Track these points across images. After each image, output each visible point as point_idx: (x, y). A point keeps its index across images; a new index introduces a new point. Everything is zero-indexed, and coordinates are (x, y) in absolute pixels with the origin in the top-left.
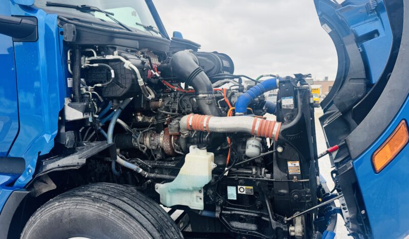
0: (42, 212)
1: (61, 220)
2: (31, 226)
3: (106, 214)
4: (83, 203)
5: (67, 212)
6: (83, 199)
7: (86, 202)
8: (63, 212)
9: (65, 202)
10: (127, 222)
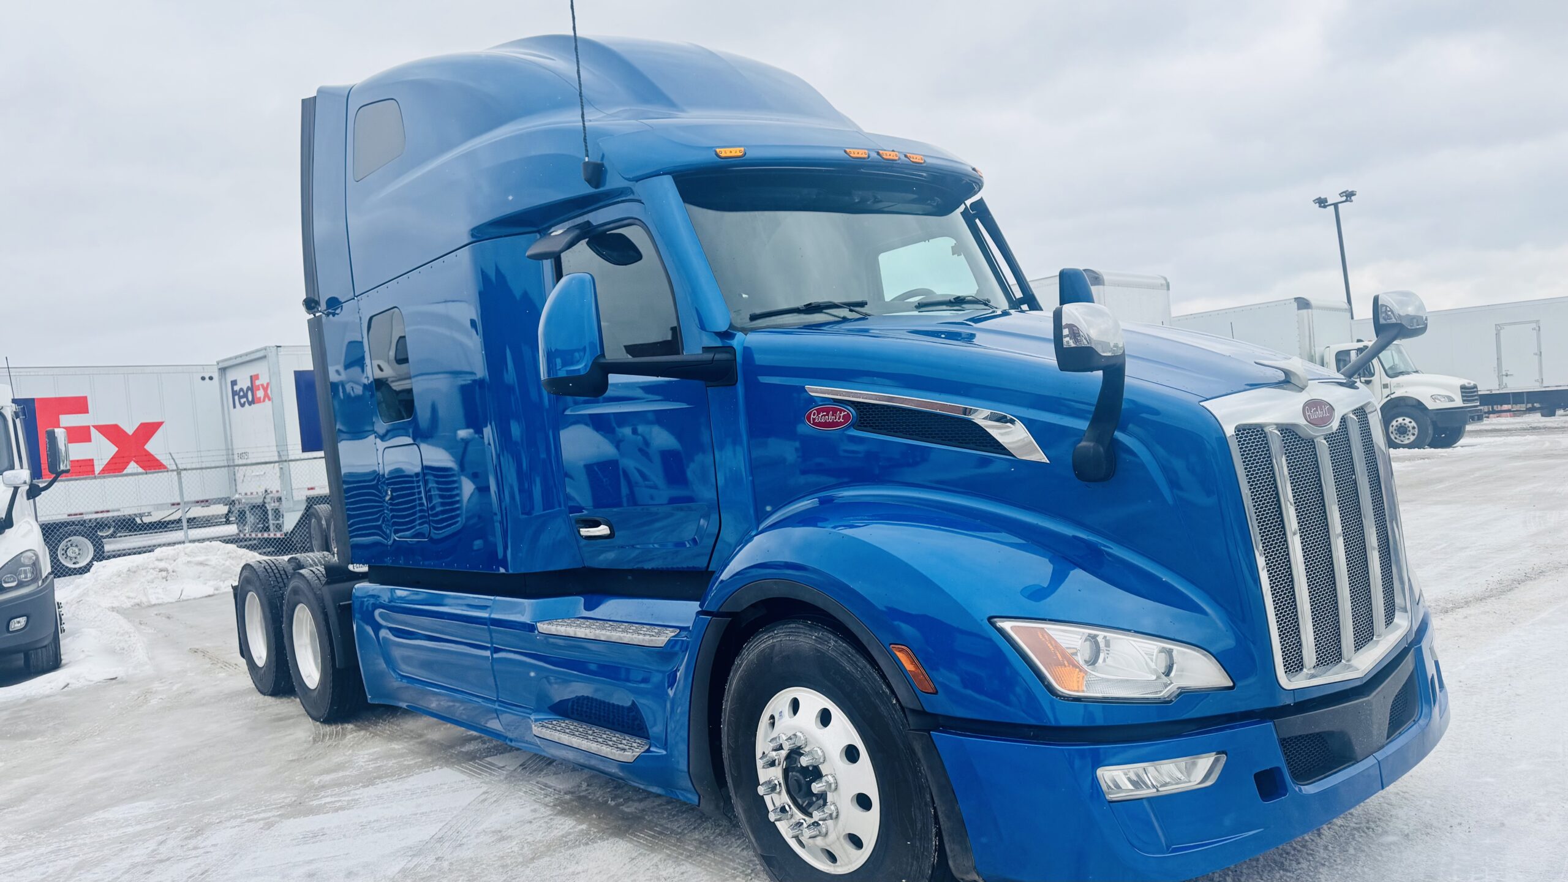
0: (749, 648)
1: (772, 658)
2: (736, 671)
3: (825, 648)
4: (798, 633)
5: (777, 648)
6: (798, 626)
7: (802, 631)
8: (773, 646)
9: (776, 632)
10: (852, 660)
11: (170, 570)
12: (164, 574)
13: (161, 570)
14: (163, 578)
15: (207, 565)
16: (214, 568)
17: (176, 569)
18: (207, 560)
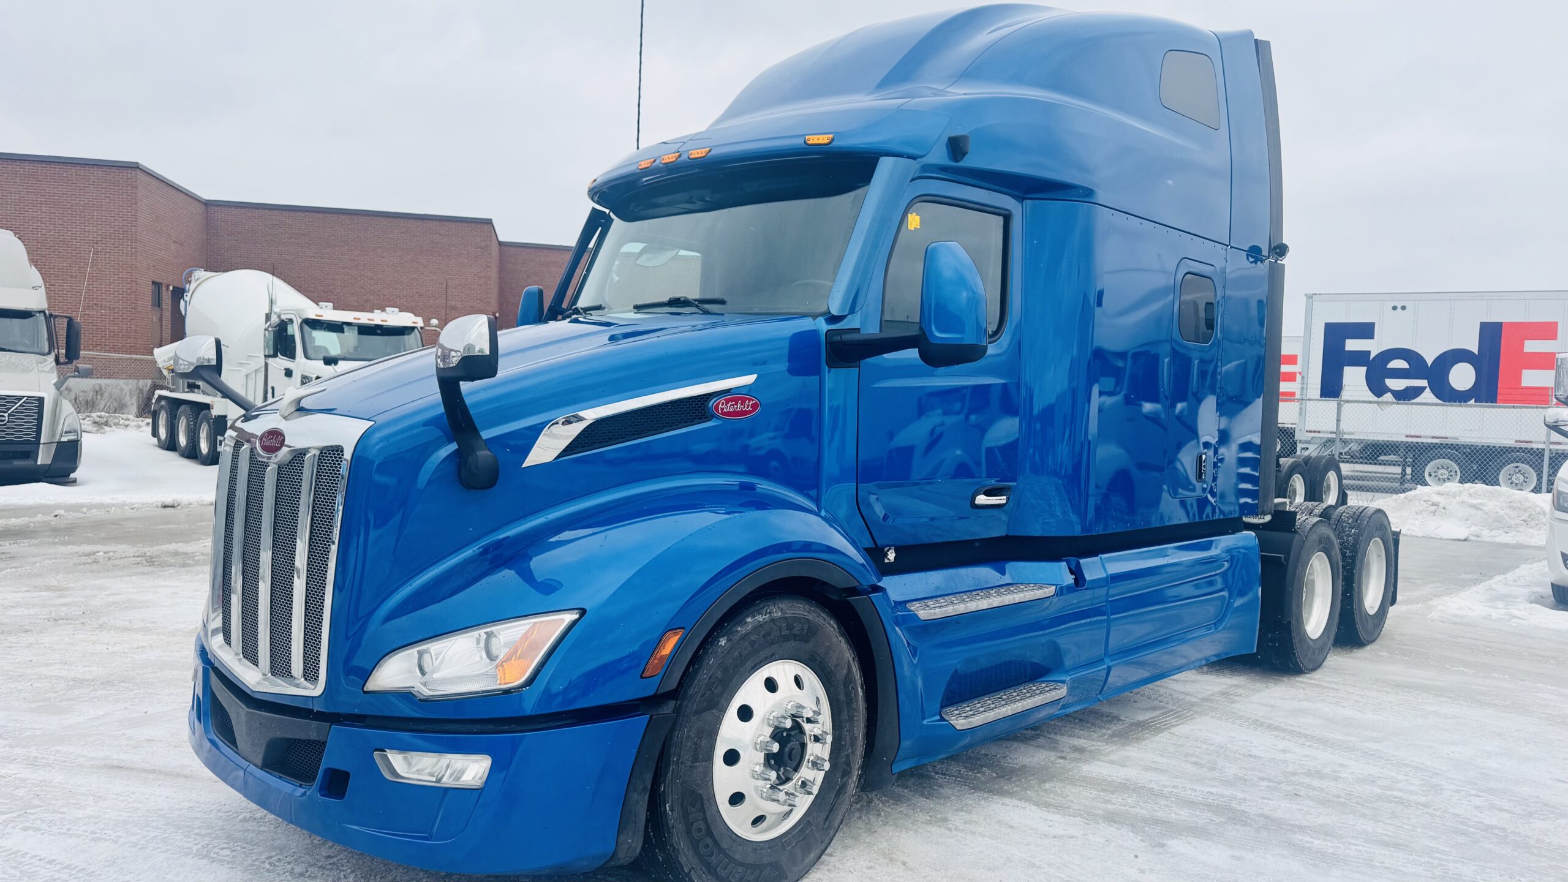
11: (1442, 505)
12: (1434, 508)
13: (1433, 504)
14: (1432, 512)
15: (1481, 509)
16: (1486, 513)
17: (1447, 507)
18: (1482, 504)
